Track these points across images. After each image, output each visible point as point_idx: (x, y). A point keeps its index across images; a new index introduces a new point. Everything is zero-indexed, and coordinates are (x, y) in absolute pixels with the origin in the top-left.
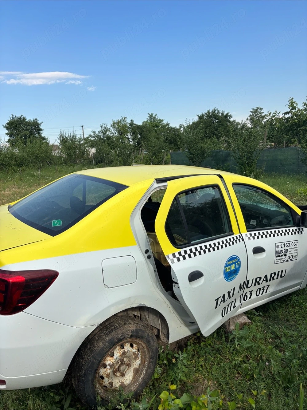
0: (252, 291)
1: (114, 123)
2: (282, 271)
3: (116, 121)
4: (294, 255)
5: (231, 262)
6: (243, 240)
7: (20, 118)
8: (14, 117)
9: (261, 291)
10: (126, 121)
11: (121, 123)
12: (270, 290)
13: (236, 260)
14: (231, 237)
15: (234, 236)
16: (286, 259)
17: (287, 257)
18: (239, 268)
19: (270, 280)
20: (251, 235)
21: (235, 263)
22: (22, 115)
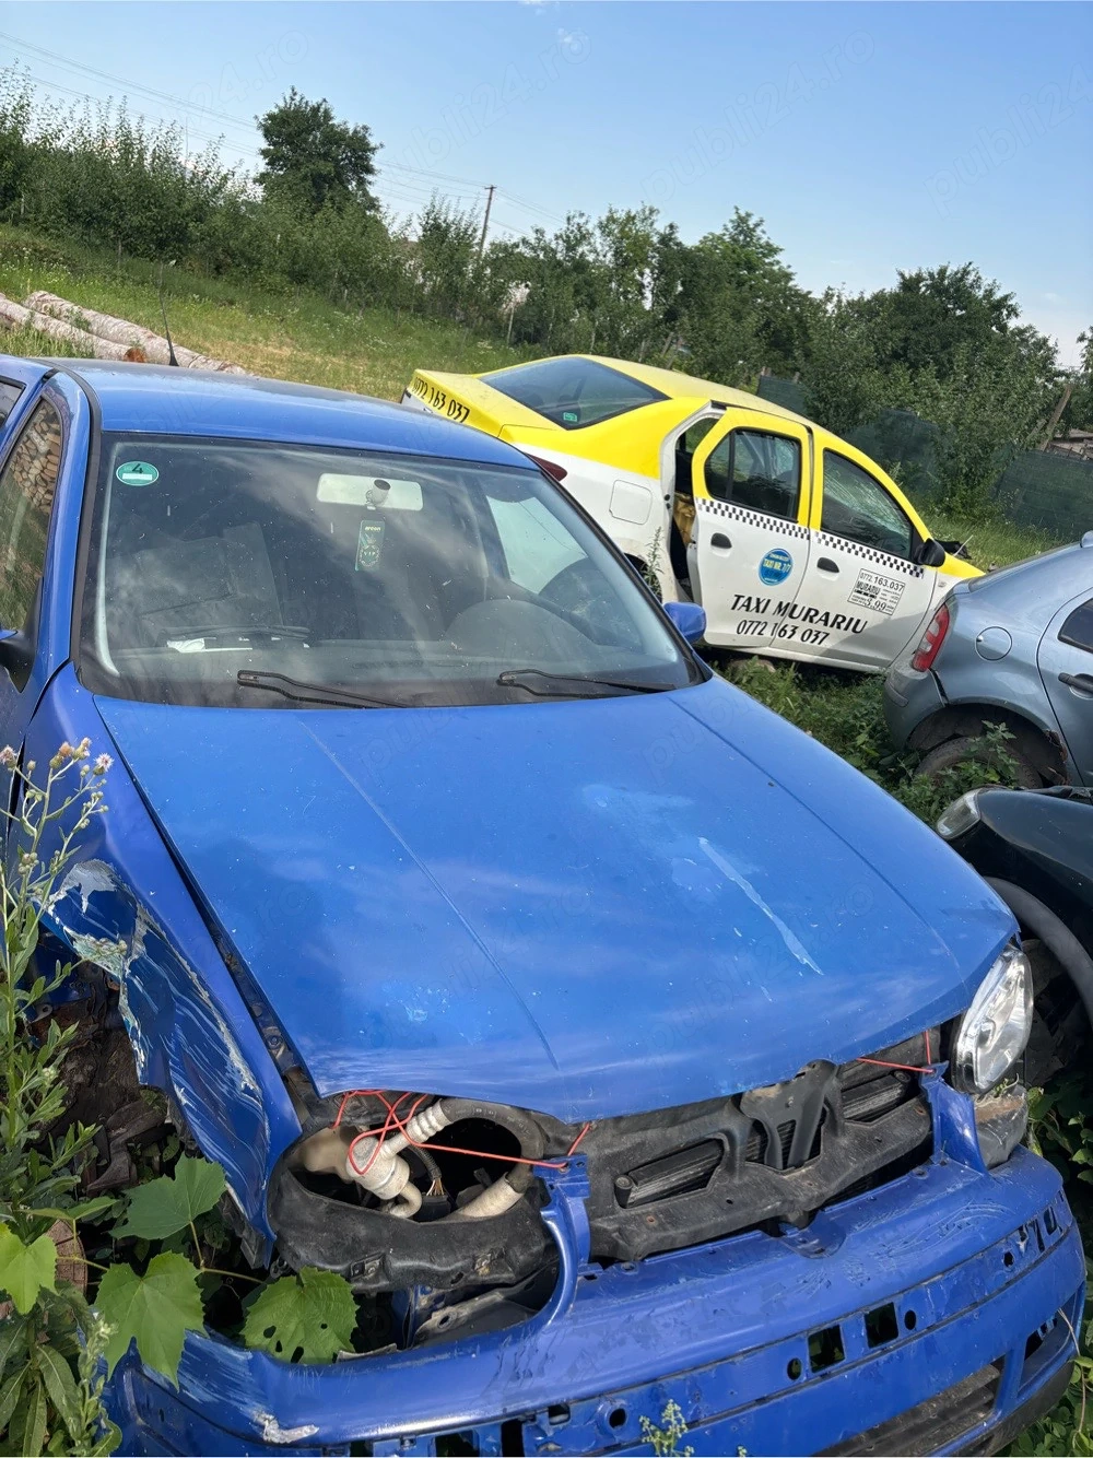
0: (796, 628)
1: (611, 219)
2: (858, 621)
3: (621, 215)
4: (889, 604)
5: (777, 557)
6: (809, 538)
7: (316, 110)
8: (297, 98)
9: (813, 637)
10: (652, 224)
11: (634, 223)
12: (827, 644)
13: (786, 559)
14: (791, 525)
15: (797, 526)
16: (873, 603)
17: (874, 601)
18: (787, 574)
19: (832, 626)
20: (824, 537)
21: (783, 562)
22: (325, 100)
